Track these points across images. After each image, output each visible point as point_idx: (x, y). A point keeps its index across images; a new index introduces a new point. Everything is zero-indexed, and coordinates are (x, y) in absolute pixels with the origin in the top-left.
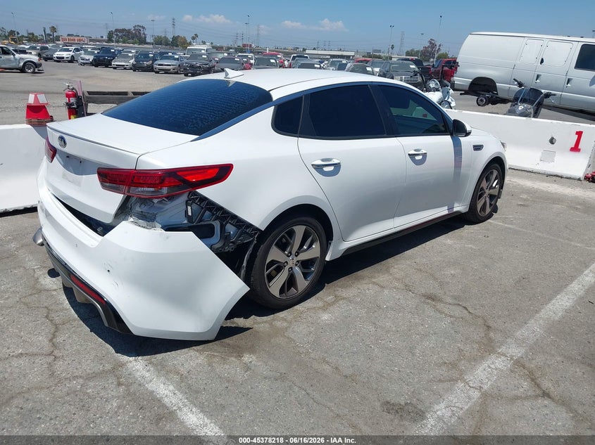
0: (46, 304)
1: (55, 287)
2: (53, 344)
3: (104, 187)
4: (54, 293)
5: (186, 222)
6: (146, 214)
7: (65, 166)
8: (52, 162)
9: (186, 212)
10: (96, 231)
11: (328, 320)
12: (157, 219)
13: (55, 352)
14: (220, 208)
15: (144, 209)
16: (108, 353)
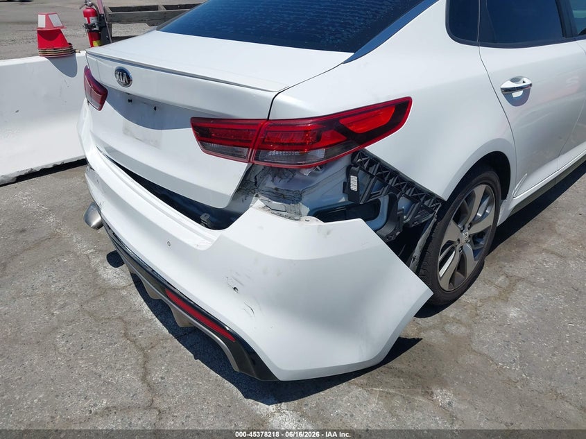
0: (118, 313)
1: (123, 283)
2: (148, 385)
3: (206, 149)
4: (124, 293)
5: (343, 200)
6: (285, 193)
7: (127, 115)
8: (100, 109)
9: (347, 185)
10: (198, 221)
11: (517, 319)
12: (305, 199)
13: (157, 401)
14: (395, 173)
15: (280, 184)
16: (233, 399)
